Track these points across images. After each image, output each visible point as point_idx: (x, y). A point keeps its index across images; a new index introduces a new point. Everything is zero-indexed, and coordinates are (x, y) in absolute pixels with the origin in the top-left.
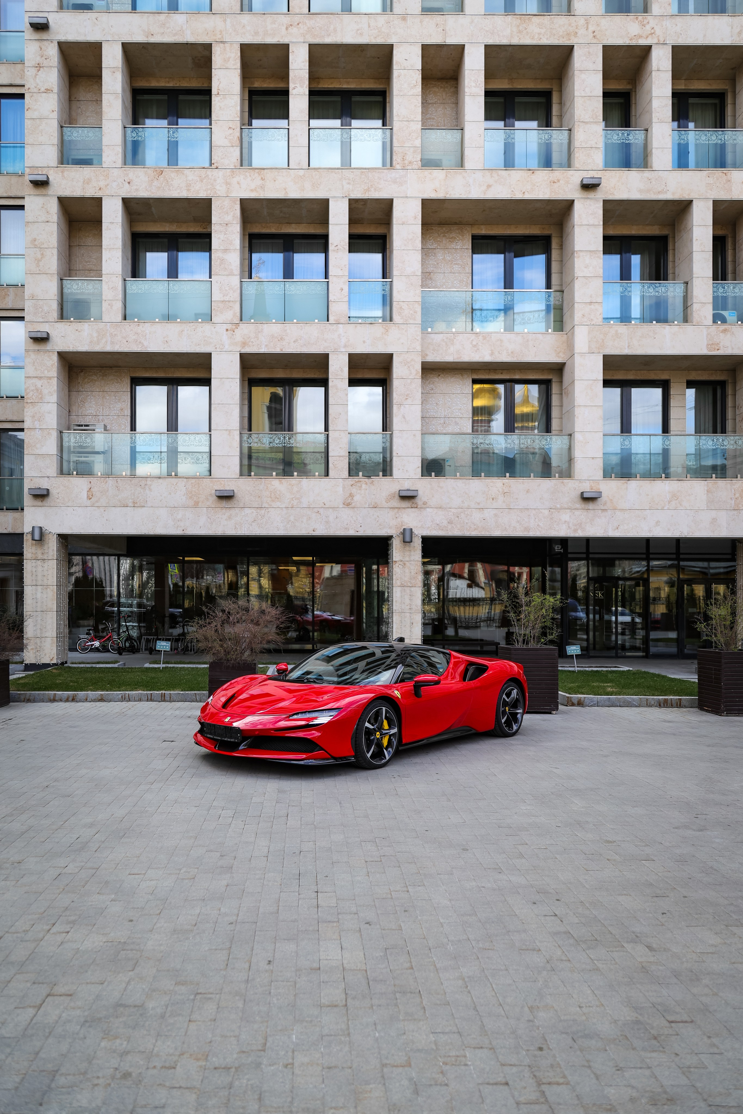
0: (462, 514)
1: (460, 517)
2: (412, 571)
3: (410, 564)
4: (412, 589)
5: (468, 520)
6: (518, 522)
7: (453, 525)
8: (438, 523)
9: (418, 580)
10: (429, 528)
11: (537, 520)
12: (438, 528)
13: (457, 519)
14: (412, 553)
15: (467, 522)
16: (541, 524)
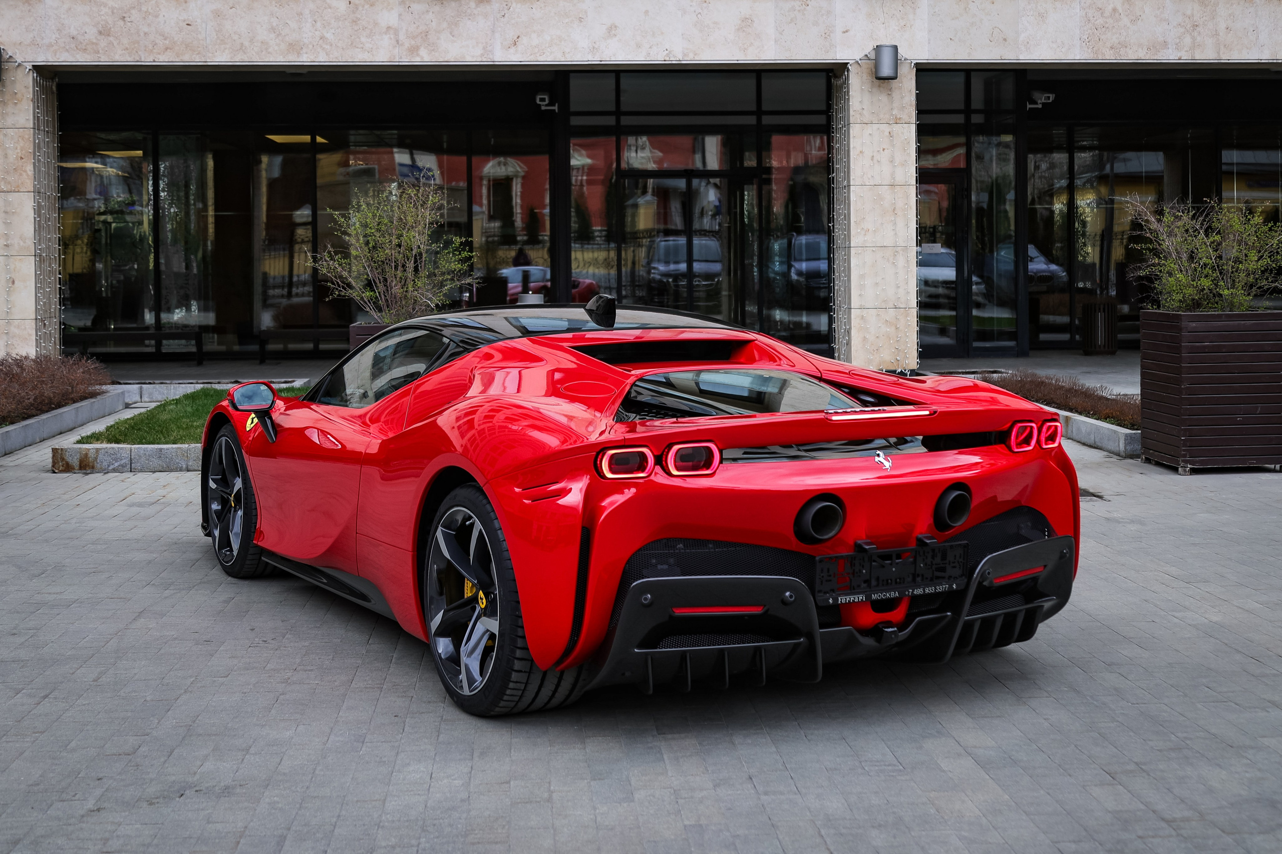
0: (133, 12)
1: (128, 19)
2: (10, 152)
3: (5, 135)
4: (11, 197)
5: (149, 25)
6: (273, 29)
7: (111, 39)
8: (74, 32)
9: (24, 174)
10: (50, 45)
11: (319, 24)
12: (73, 46)
13: (121, 23)
14: (10, 109)
15: (146, 29)
16: (329, 35)
